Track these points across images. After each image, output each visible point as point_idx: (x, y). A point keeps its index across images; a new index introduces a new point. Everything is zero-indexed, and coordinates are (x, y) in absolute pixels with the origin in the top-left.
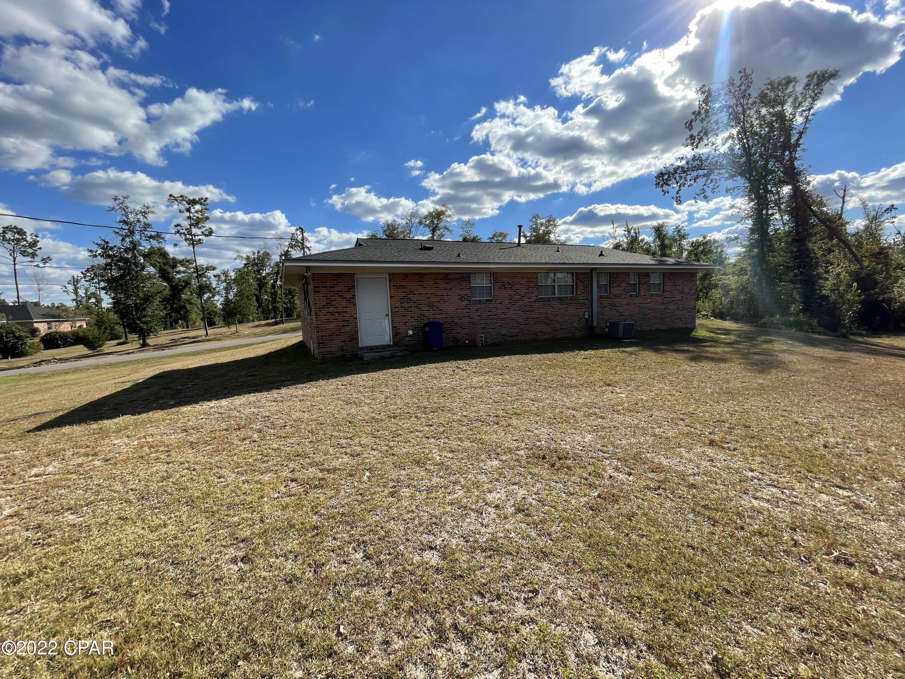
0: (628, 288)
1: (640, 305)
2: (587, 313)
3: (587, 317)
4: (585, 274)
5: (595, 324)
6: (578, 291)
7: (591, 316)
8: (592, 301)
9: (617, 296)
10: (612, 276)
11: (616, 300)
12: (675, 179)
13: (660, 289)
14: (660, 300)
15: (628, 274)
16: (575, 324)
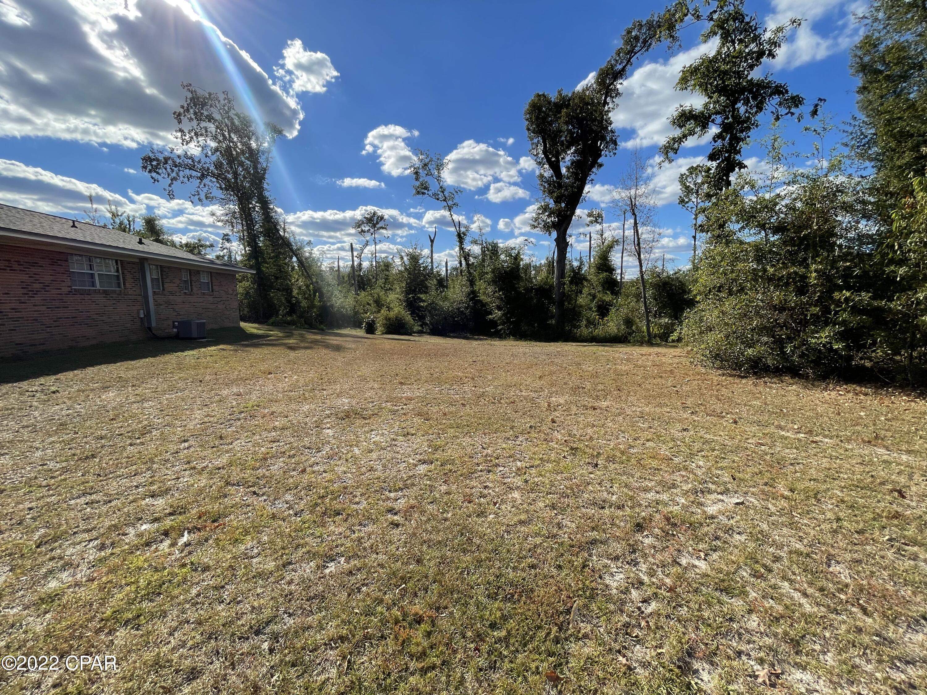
0: (182, 285)
1: (195, 304)
2: (142, 312)
3: (142, 316)
4: (134, 263)
5: (154, 324)
6: (128, 285)
7: (148, 315)
8: (146, 297)
9: (172, 293)
10: (164, 270)
11: (171, 297)
12: (166, 169)
13: (209, 288)
14: (211, 299)
15: (180, 269)
16: (129, 325)
